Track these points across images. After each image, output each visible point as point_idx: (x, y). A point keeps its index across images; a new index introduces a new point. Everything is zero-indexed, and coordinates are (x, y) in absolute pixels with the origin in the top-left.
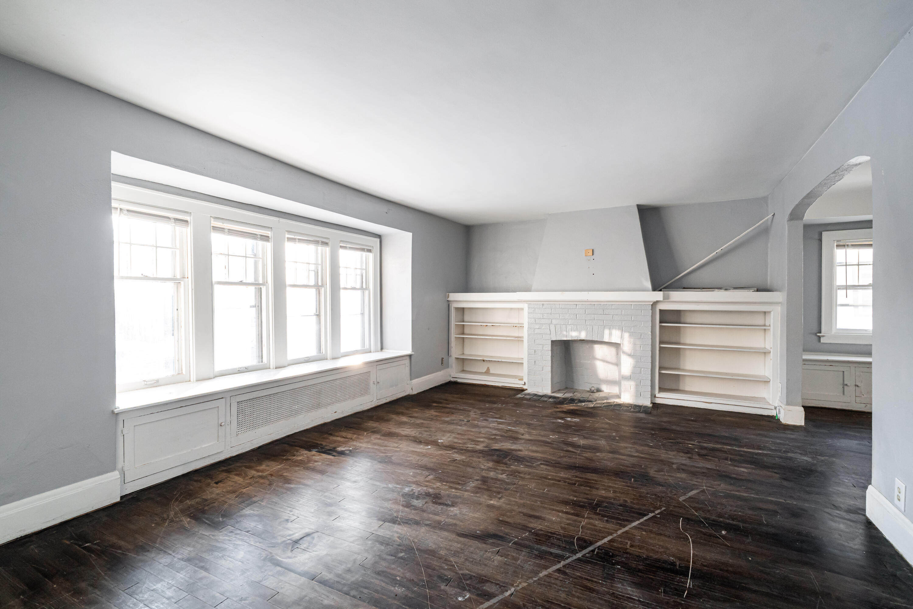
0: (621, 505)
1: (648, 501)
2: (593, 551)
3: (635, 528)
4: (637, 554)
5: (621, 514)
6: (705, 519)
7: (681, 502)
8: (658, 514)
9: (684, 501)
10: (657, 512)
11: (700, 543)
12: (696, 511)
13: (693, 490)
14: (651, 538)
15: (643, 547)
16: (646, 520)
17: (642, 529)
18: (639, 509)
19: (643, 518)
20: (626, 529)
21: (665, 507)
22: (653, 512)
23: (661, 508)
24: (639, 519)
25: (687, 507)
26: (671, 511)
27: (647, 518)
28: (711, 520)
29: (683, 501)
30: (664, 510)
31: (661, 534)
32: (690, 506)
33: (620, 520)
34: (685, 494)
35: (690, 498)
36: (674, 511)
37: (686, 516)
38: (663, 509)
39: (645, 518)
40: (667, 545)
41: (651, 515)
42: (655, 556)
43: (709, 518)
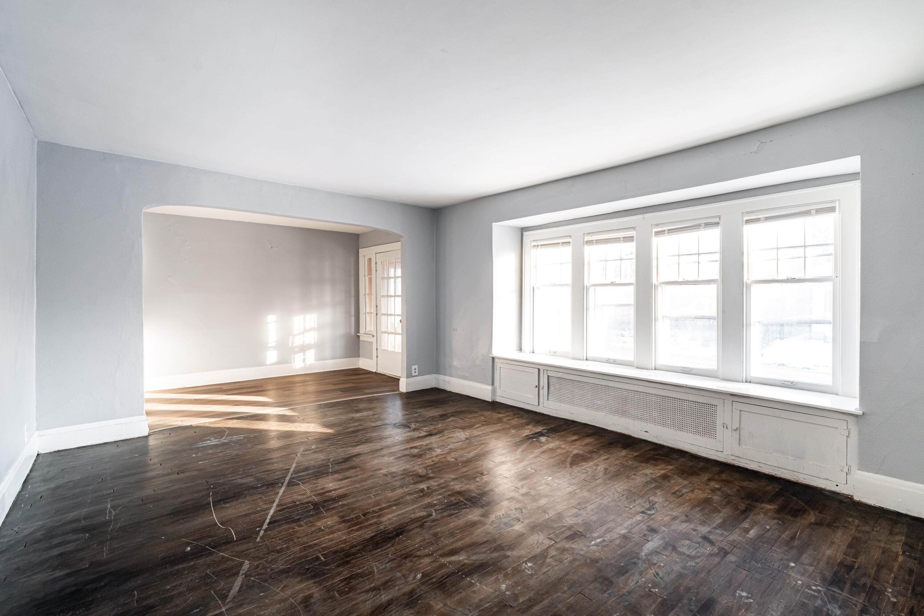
0: (299, 520)
1: (280, 539)
2: (282, 484)
3: (270, 509)
4: (253, 496)
5: (290, 513)
6: (211, 553)
7: (245, 559)
8: (259, 531)
9: (242, 564)
10: (262, 532)
11: (209, 526)
12: (223, 557)
13: (239, 591)
14: (251, 509)
15: (252, 501)
16: (266, 519)
17: (264, 511)
18: (280, 526)
19: (270, 519)
20: (275, 505)
21: (259, 542)
22: (266, 530)
23: (260, 538)
24: (272, 516)
25: (234, 556)
26: (250, 542)
27: (266, 521)
28: (204, 555)
29: (244, 562)
30: (256, 538)
31: (246, 515)
32: (232, 560)
33: (286, 508)
34: (247, 575)
35: (237, 574)
36: (247, 543)
37: (232, 544)
38: (258, 539)
39: (268, 521)
40: (236, 511)
41: (265, 526)
42: (240, 500)
43: (207, 556)
